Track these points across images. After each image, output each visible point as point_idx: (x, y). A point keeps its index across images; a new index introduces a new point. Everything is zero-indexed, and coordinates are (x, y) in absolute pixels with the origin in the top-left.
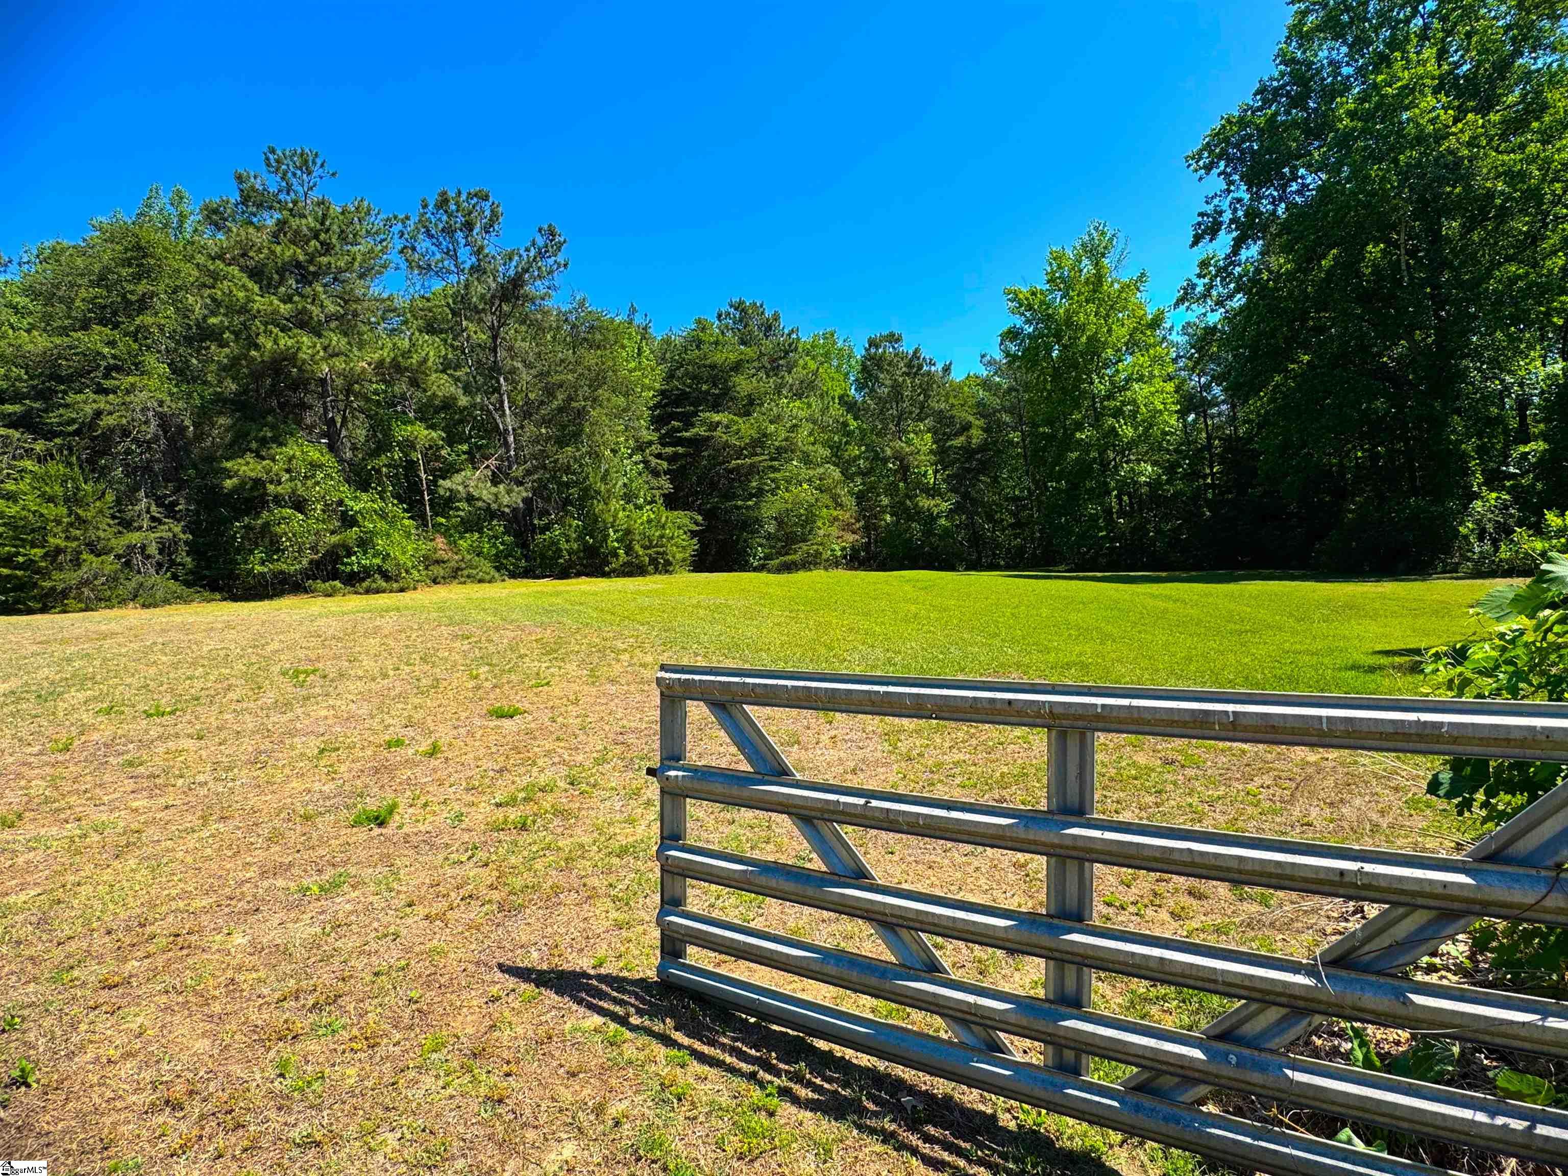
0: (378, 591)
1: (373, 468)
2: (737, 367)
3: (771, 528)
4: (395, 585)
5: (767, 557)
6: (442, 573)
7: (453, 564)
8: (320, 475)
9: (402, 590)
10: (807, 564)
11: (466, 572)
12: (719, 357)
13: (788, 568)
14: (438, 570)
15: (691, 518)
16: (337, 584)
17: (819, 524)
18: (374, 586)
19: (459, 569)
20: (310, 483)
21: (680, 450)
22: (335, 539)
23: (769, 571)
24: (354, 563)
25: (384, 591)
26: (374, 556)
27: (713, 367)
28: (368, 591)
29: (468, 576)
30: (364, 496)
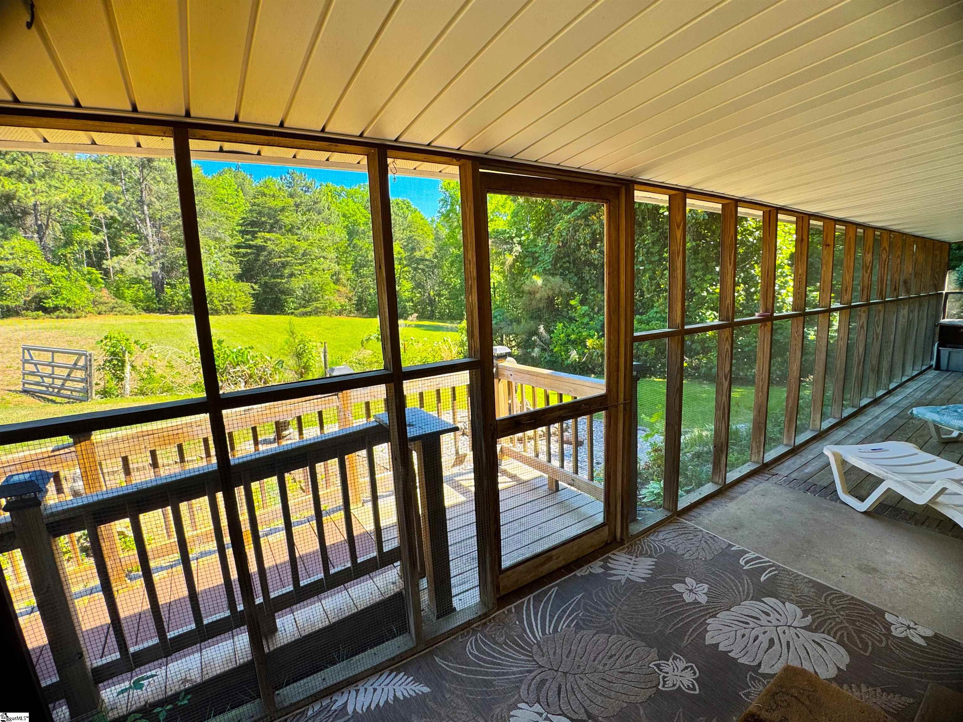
0: (63, 318)
1: (62, 254)
2: (283, 210)
3: (299, 293)
4: (74, 315)
5: (295, 309)
6: (104, 309)
7: (111, 305)
8: (30, 257)
9: (78, 317)
10: (316, 312)
11: (118, 309)
12: (272, 203)
13: (305, 314)
14: (103, 308)
15: (252, 287)
16: (40, 313)
17: (327, 292)
18: (61, 315)
19: (114, 307)
20: (24, 260)
21: (249, 251)
22: (39, 290)
23: (296, 316)
24: (49, 303)
25: (67, 318)
26: (62, 300)
27: (270, 208)
28: (58, 317)
29: (119, 312)
30: (57, 268)
